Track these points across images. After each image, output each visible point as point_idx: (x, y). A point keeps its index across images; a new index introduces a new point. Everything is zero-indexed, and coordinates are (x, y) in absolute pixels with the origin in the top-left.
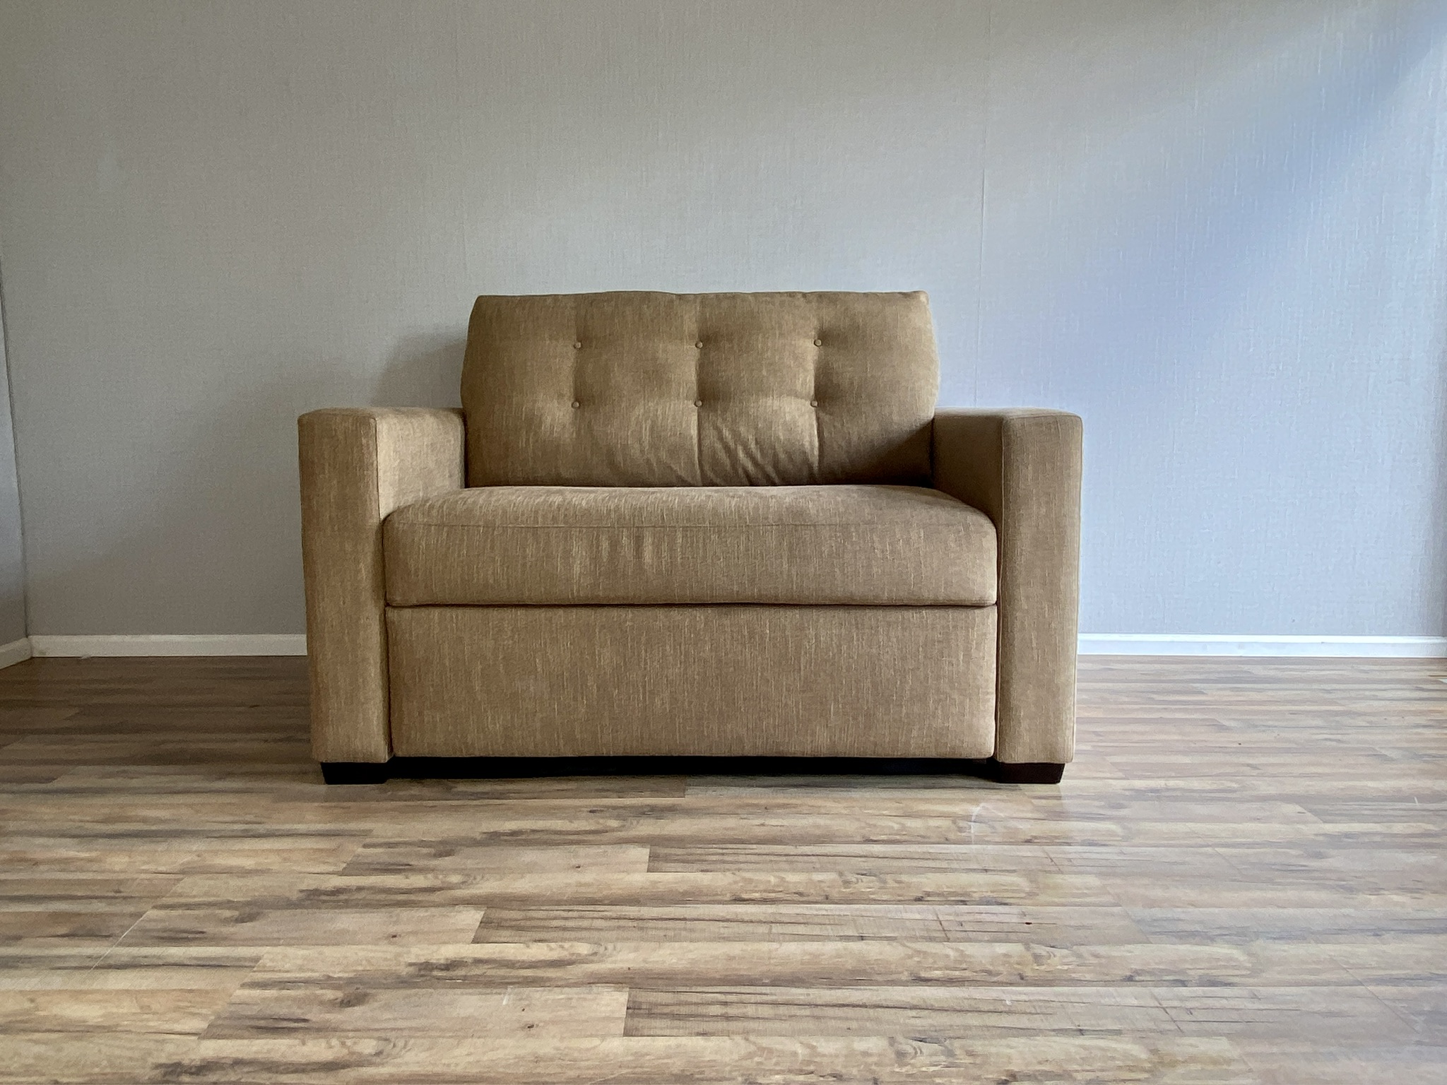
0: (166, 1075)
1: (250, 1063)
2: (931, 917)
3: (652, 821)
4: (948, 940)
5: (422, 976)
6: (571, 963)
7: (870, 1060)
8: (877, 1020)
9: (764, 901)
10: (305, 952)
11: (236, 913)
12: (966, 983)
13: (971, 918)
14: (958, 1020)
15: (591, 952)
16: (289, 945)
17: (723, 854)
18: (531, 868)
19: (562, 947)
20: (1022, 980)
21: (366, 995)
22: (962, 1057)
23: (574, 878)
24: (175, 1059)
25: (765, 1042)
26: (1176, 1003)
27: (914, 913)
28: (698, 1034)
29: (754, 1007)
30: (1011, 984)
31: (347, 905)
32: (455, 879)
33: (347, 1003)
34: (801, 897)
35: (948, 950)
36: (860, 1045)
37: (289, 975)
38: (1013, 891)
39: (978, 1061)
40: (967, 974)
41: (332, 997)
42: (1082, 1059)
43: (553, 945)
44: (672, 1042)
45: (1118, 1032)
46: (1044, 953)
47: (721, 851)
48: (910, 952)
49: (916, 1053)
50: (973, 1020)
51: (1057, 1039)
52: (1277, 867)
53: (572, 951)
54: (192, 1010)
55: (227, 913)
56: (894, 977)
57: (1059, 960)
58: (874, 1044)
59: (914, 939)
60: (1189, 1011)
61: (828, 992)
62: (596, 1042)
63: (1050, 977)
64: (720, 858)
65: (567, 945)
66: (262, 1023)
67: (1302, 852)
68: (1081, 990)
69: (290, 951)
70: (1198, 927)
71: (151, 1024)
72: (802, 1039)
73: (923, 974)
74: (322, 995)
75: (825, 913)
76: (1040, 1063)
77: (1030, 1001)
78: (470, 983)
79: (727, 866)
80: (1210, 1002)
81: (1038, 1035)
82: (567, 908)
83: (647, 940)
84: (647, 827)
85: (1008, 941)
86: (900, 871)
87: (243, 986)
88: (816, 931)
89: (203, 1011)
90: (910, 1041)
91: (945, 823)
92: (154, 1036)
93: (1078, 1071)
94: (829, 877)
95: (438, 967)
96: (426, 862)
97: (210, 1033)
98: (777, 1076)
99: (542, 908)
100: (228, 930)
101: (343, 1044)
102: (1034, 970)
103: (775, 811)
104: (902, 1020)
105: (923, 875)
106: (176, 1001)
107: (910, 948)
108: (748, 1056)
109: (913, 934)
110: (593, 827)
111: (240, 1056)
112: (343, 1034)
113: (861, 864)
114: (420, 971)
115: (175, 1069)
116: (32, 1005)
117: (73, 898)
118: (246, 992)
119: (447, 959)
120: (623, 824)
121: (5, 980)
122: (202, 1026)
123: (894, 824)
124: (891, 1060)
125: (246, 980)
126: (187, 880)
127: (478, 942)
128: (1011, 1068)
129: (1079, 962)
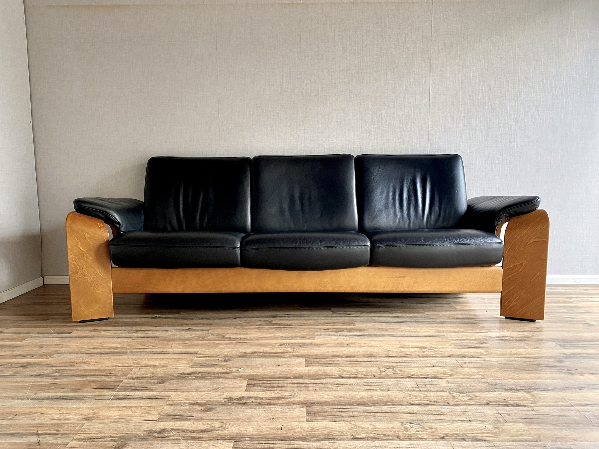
0: (148, 434)
1: (177, 430)
2: (414, 383)
3: (304, 349)
4: (421, 391)
5: (230, 402)
6: (282, 398)
7: (394, 430)
8: (397, 417)
9: (351, 378)
10: (185, 394)
11: (156, 381)
12: (428, 405)
13: (429, 383)
14: (426, 417)
15: (289, 395)
16: (179, 392)
17: (333, 361)
18: (261, 366)
19: (279, 393)
20: (448, 404)
21: (212, 408)
22: (428, 429)
23: (279, 369)
24: (150, 429)
25: (357, 424)
26: (504, 412)
27: (407, 381)
28: (333, 421)
29: (352, 413)
30: (444, 405)
31: (196, 378)
32: (234, 369)
33: (205, 411)
34: (365, 376)
35: (421, 394)
36: (392, 425)
37: (182, 402)
38: (445, 374)
39: (433, 430)
40: (428, 402)
41: (200, 409)
42: (470, 430)
43: (275, 392)
44: (324, 424)
45: (483, 421)
46: (456, 395)
47: (332, 360)
48: (407, 395)
49: (411, 428)
50: (432, 417)
51: (461, 423)
52: (544, 365)
53: (283, 394)
54: (151, 413)
55: (153, 381)
56: (402, 403)
57: (462, 397)
58: (396, 425)
59: (408, 390)
60: (509, 415)
61: (377, 408)
62: (297, 424)
63: (458, 403)
64: (332, 362)
65: (280, 392)
66: (177, 417)
67: (554, 360)
68: (469, 407)
69: (181, 394)
70: (513, 386)
71: (138, 417)
72: (370, 423)
73: (412, 402)
74: (196, 408)
75: (374, 382)
76: (455, 431)
77: (451, 411)
78: (246, 404)
79: (336, 365)
80: (516, 412)
81: (454, 422)
82: (278, 380)
83: (310, 391)
84: (302, 351)
85: (443, 391)
86: (401, 367)
87: (167, 405)
88: (371, 388)
89: (155, 413)
90: (409, 424)
91: (417, 350)
92: (140, 421)
93: (469, 434)
94: (375, 369)
95: (235, 399)
96: (222, 363)
97: (160, 420)
98: (362, 435)
99: (269, 380)
100: (155, 386)
101: (208, 424)
102: (452, 401)
103: (351, 345)
104: (405, 417)
105: (410, 369)
106: (145, 410)
107: (407, 393)
108: (352, 429)
109: (407, 389)
110: (282, 351)
111: (173, 428)
112: (207, 421)
113: (387, 365)
114: (229, 400)
115: (151, 432)
116: (93, 412)
117: (95, 375)
118: (169, 407)
119: (238, 397)
120: (293, 349)
121: (81, 403)
122: (156, 418)
123: (398, 350)
124: (402, 430)
125: (167, 403)
126: (135, 370)
127: (248, 391)
128: (445, 433)
129: (469, 398)
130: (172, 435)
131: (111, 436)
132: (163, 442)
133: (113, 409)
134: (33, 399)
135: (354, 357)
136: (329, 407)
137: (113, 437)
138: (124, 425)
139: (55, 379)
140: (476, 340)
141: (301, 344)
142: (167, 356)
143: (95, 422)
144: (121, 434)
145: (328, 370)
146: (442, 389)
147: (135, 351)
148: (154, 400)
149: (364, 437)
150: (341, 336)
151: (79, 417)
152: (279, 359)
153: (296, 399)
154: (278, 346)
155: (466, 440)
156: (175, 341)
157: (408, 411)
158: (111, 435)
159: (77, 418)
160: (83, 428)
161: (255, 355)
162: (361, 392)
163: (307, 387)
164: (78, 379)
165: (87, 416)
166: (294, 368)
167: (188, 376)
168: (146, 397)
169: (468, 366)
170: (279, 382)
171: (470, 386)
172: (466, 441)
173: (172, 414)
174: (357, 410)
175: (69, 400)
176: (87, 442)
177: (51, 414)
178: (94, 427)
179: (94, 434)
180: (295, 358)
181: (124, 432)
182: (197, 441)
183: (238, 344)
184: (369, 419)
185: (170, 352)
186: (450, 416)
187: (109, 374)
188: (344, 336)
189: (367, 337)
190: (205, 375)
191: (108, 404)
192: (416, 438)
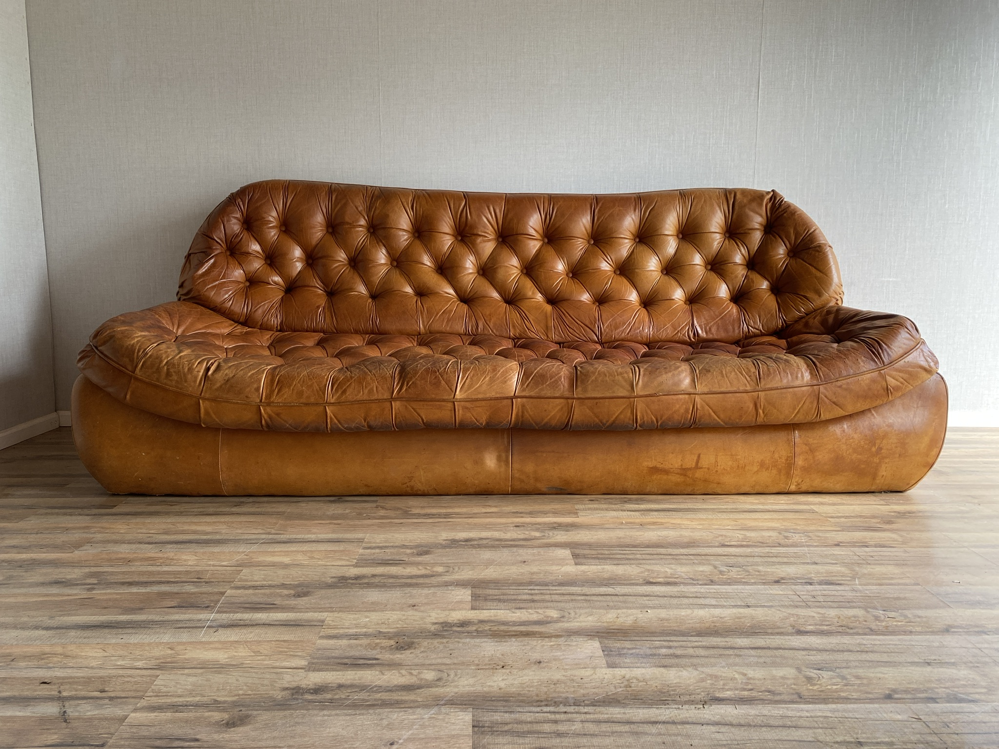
0: (293, 694)
1: (351, 686)
2: (791, 593)
3: (563, 533)
4: (810, 607)
5: (447, 631)
6: (548, 622)
7: (789, 682)
8: (783, 657)
9: (668, 584)
10: (354, 616)
11: (292, 592)
12: (834, 634)
13: (819, 593)
14: (839, 656)
15: (559, 616)
16: (340, 611)
17: (624, 554)
18: (489, 563)
19: (538, 613)
20: (872, 631)
21: (413, 643)
22: (853, 679)
23: (525, 569)
24: (294, 685)
25: (709, 671)
26: (985, 646)
27: (776, 590)
28: (660, 667)
29: (692, 649)
30: (866, 634)
31: (369, 585)
32: (440, 569)
33: (399, 648)
34: (693, 581)
35: (813, 613)
36: (779, 672)
37: (350, 631)
38: (842, 576)
39: (865, 682)
40: (832, 628)
41: (388, 645)
42: (936, 680)
43: (531, 611)
44: (645, 671)
45: (955, 664)
46: (880, 615)
47: (622, 552)
48: (786, 615)
49: (819, 677)
50: (851, 657)
51: (913, 668)
53: (547, 614)
54: (292, 653)
55: (286, 592)
56: (782, 630)
57: (892, 619)
58: (790, 672)
59: (785, 606)
61: (740, 640)
62: (591, 671)
63: (891, 629)
64: (624, 556)
65: (540, 611)
66: (346, 661)
68: (916, 637)
69: (343, 615)
70: (980, 598)
71: (266, 662)
72: (734, 669)
73: (802, 628)
74: (381, 643)
75: (715, 591)
76: (908, 683)
77: (884, 645)
78: (479, 634)
79: (632, 562)
81: (899, 666)
82: (529, 588)
83: (596, 609)
84: (561, 537)
85: (851, 607)
86: (757, 564)
87: (322, 637)
88: (714, 602)
89: (300, 654)
90: (812, 670)
91: (774, 534)
92: (272, 670)
93: (937, 688)
94: (706, 569)
95: (455, 625)
96: (413, 559)
97: (312, 667)
98: (728, 692)
99: (511, 588)
100: (293, 602)
101: (411, 674)
102: (877, 625)
103: (649, 527)
104: (800, 657)
105: (773, 567)
106: (276, 647)
107: (785, 612)
108: (703, 680)
109: (782, 603)
110: (522, 536)
111: (341, 682)
112: (408, 667)
113: (727, 560)
114: (443, 627)
115: (297, 691)
116: (173, 652)
117: (168, 582)
118: (325, 641)
119: (459, 620)
120: (543, 534)
121: (145, 636)
122: (303, 663)
123: (739, 535)
124: (803, 682)
125: (321, 635)
126: (245, 571)
127: (476, 609)
128: (890, 686)
129: (907, 620)
130: (343, 697)
131: (216, 701)
132: (325, 712)
133: (212, 646)
134: (47, 628)
135: (662, 547)
136: (644, 639)
137: (220, 702)
138: (239, 678)
139: (89, 590)
140: (874, 517)
141: (555, 525)
142: (306, 547)
143: (179, 672)
144: (236, 695)
145: (620, 570)
146: (848, 604)
147: (243, 537)
148: (294, 628)
149: (733, 696)
150: (625, 511)
151: (143, 663)
152: (521, 551)
153: (574, 625)
154: (512, 528)
155: (938, 700)
156: (314, 520)
157: (801, 646)
158: (215, 698)
159: (139, 664)
160: (156, 685)
161: (472, 543)
162: (697, 610)
163: (589, 600)
164: (134, 590)
165: (161, 661)
166: (554, 568)
167: (352, 582)
168: (277, 623)
169: (877, 562)
170: (532, 591)
171: (898, 599)
172: (937, 703)
173: (333, 655)
174: (700, 643)
175: (120, 630)
176: (167, 714)
177: (86, 658)
178: (177, 683)
179: (180, 696)
180: (550, 548)
181: (241, 692)
182: (396, 710)
183: (436, 524)
184: (731, 661)
185: (310, 540)
186: (885, 655)
187: (195, 580)
188: (630, 511)
189: (673, 512)
190: (385, 581)
191: (202, 636)
192: (837, 699)
